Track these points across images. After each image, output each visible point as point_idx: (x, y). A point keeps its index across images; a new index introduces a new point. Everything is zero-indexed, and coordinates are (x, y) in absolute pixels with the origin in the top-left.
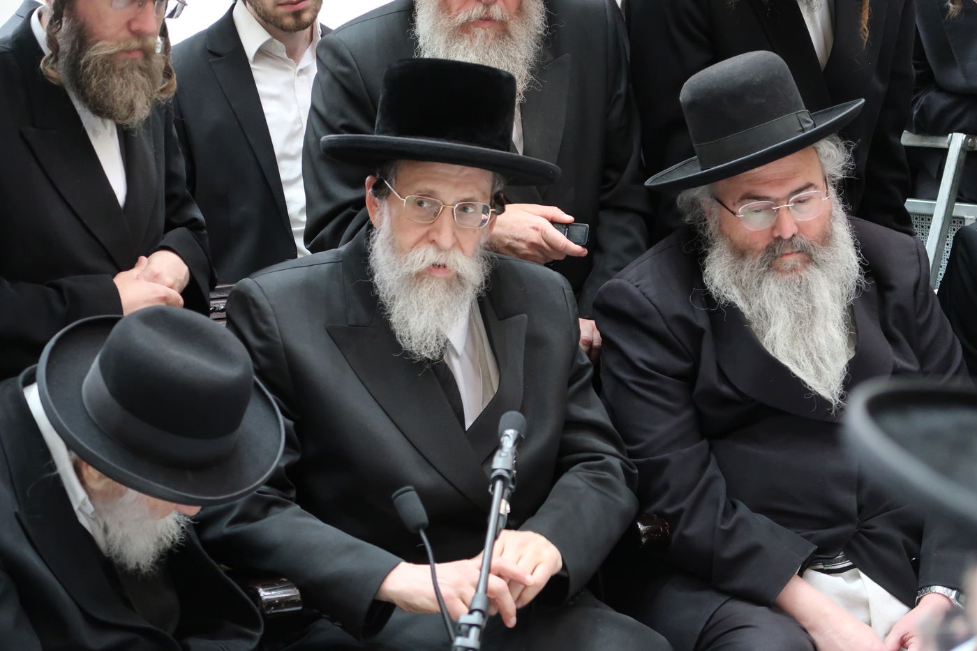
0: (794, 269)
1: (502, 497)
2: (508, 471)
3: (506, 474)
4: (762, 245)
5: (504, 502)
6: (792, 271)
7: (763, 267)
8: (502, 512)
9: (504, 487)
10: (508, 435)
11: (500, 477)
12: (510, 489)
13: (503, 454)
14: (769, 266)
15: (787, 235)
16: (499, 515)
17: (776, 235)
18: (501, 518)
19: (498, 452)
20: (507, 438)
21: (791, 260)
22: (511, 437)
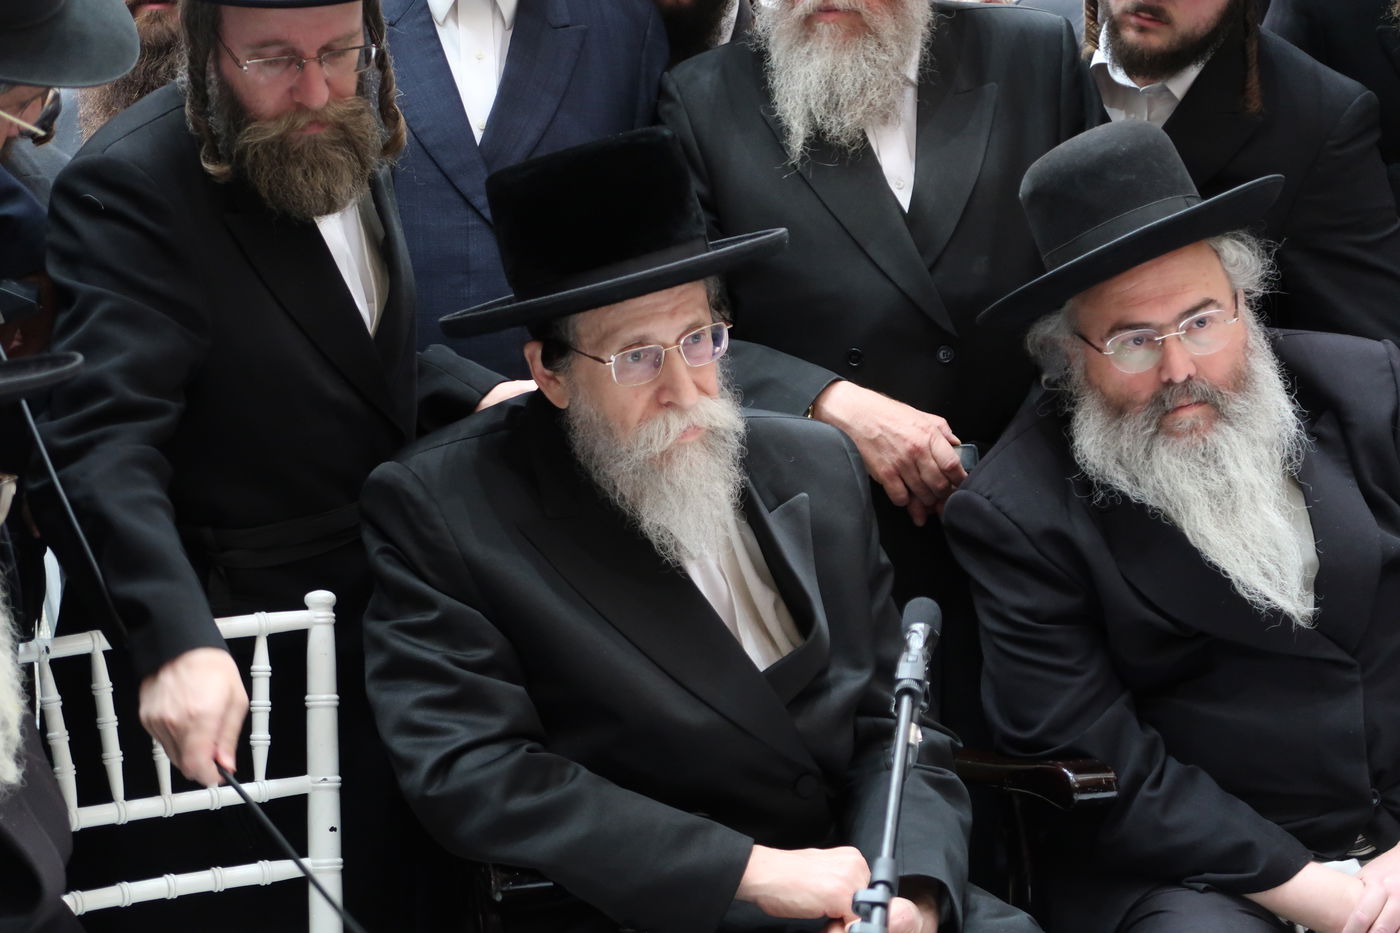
0: (1194, 429)
1: (911, 720)
2: (918, 682)
3: (915, 687)
4: (1145, 393)
5: (914, 725)
6: (1191, 432)
7: (1148, 426)
8: (912, 741)
9: (914, 705)
10: (915, 631)
11: (908, 691)
12: (922, 708)
13: (910, 659)
14: (1159, 426)
15: (1180, 378)
16: (908, 745)
17: (1165, 378)
18: (910, 749)
19: (904, 655)
20: (914, 635)
21: (1188, 416)
22: (921, 633)
